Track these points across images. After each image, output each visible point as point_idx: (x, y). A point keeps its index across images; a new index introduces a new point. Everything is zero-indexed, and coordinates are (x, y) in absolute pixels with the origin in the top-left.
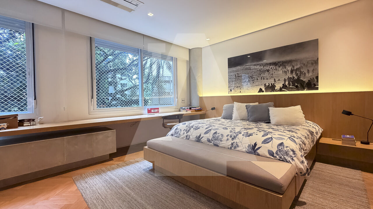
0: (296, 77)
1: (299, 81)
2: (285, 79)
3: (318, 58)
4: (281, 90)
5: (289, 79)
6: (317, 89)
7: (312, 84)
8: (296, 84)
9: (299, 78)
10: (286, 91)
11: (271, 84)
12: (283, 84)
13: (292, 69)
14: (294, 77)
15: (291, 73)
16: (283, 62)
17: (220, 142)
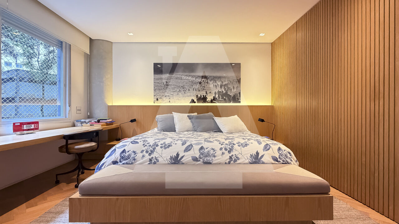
0: (224, 92)
1: (226, 94)
2: (215, 92)
3: (240, 78)
4: (212, 102)
5: (219, 92)
6: (240, 102)
7: (236, 98)
8: (225, 98)
9: (226, 92)
10: (216, 103)
11: (203, 96)
12: (214, 97)
13: (221, 84)
14: (223, 92)
15: (220, 87)
16: (213, 76)
17: (213, 158)
